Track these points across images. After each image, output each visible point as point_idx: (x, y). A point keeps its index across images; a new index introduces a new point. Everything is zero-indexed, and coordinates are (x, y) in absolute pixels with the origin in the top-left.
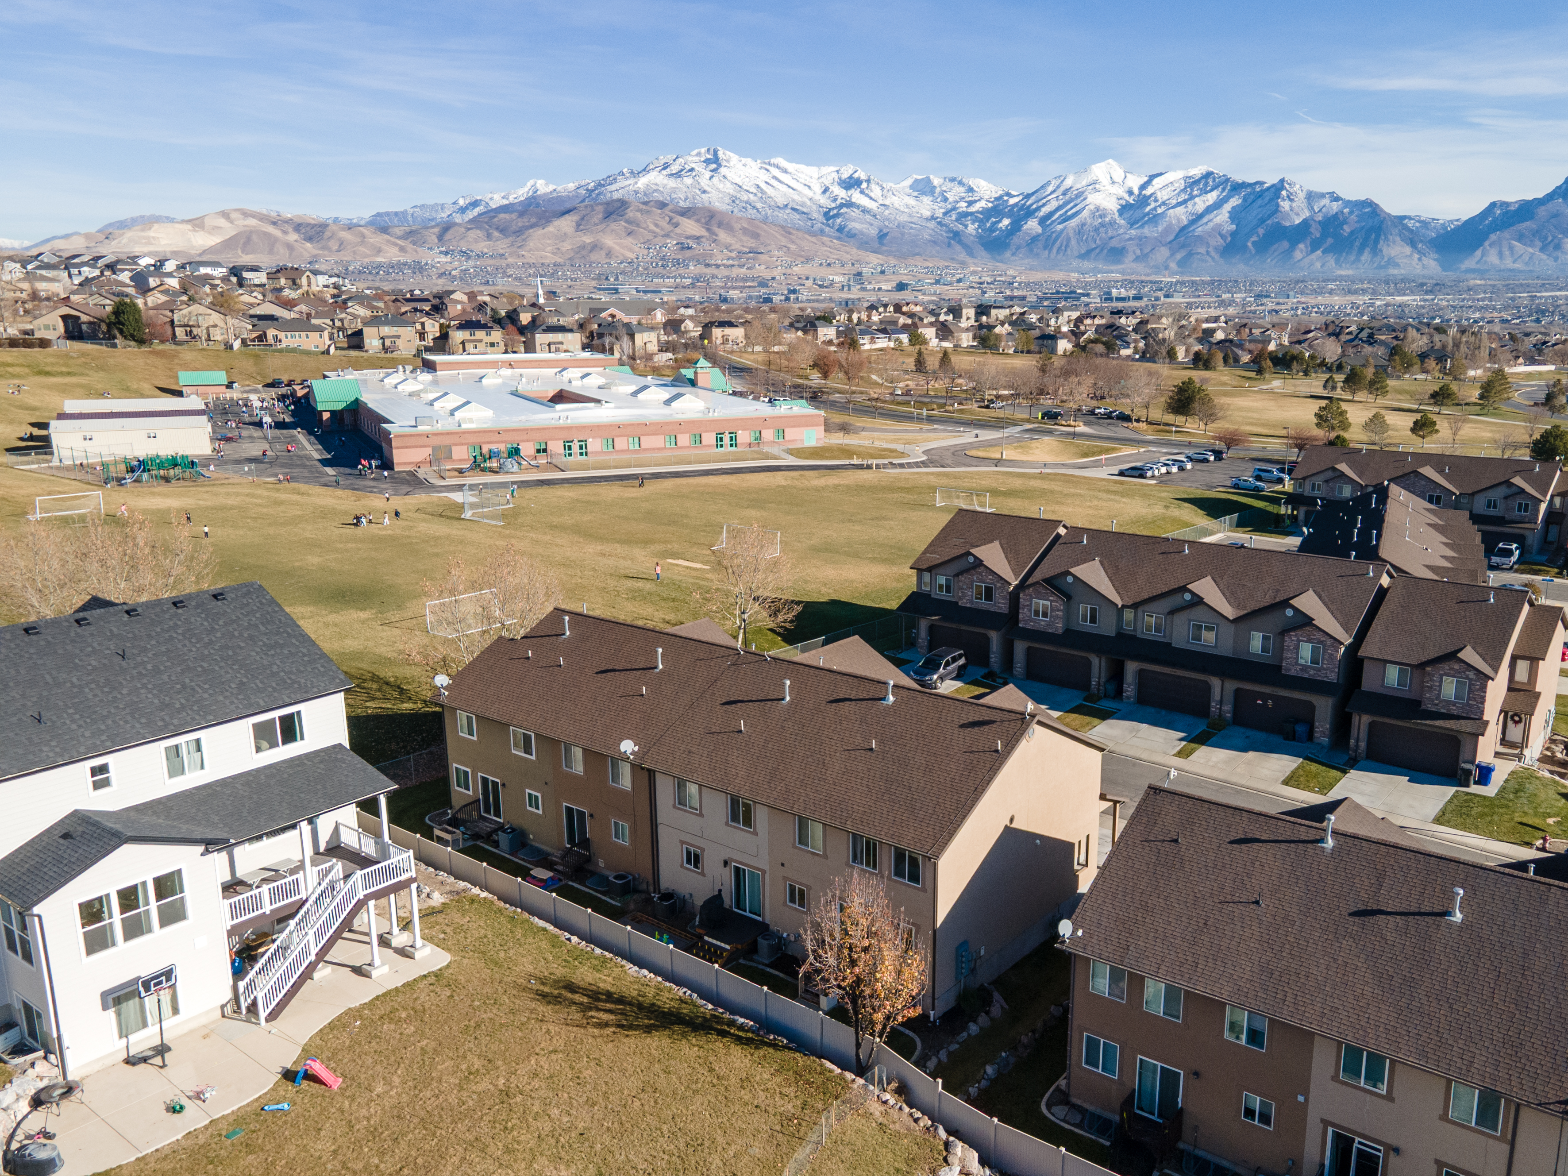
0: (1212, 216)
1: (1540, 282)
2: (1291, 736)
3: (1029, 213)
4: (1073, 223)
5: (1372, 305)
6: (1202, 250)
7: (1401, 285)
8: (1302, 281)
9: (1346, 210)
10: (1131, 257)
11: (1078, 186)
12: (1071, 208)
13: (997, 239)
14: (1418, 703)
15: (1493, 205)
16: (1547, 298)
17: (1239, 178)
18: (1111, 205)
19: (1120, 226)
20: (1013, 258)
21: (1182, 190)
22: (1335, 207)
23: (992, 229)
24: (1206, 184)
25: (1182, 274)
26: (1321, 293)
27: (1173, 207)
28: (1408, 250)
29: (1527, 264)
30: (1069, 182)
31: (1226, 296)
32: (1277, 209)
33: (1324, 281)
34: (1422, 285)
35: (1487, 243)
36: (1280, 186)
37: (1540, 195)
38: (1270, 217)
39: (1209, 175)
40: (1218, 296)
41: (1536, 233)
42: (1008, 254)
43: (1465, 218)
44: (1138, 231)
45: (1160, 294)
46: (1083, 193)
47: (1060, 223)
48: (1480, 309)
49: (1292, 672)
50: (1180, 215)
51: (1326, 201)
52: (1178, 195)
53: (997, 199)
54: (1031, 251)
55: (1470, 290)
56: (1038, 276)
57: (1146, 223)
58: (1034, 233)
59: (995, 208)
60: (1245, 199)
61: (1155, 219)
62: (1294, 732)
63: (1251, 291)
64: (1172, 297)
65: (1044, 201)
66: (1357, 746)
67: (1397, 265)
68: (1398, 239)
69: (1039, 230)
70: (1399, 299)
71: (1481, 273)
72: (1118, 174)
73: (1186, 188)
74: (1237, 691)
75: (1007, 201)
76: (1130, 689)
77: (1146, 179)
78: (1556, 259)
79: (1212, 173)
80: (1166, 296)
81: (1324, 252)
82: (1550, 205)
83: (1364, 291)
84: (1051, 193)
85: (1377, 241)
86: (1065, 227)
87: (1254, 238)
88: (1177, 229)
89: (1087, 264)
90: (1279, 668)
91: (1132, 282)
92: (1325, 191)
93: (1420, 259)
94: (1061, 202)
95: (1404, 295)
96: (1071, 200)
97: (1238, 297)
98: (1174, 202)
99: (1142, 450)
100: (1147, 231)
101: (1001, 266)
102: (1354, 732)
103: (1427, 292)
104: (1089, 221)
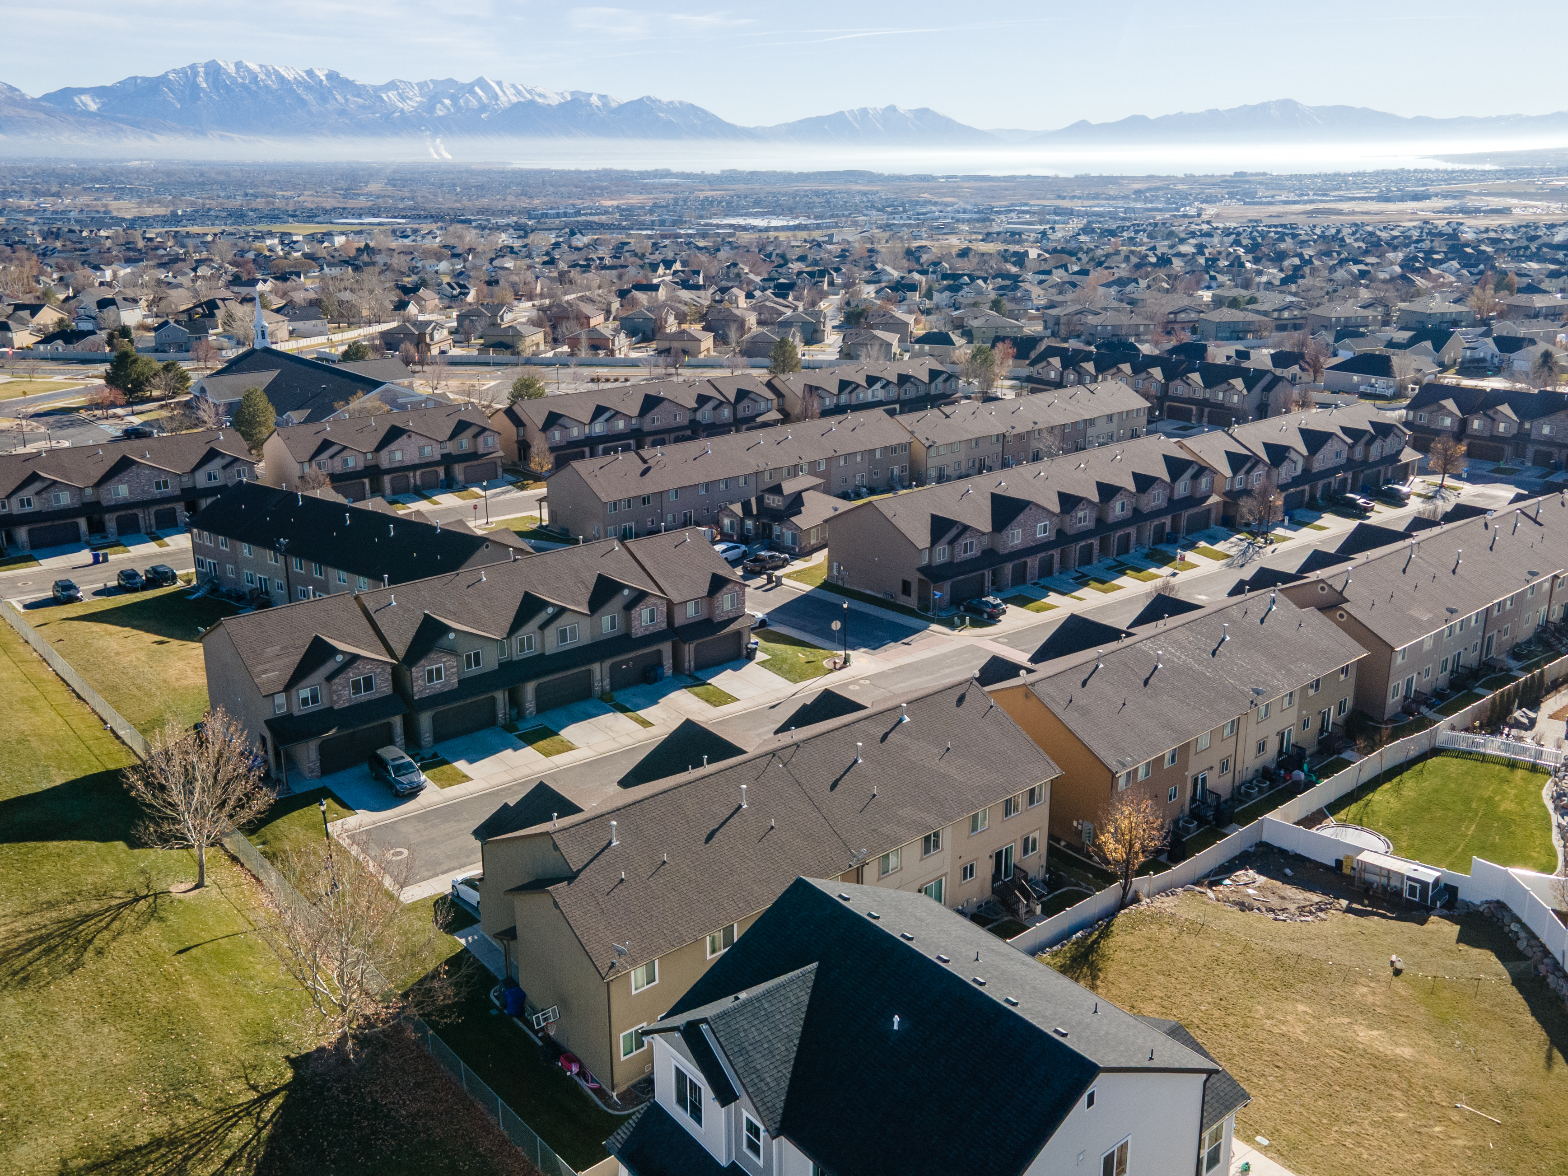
14: (711, 621)
49: (640, 635)
66: (690, 665)
90: (629, 635)
102: (687, 658)
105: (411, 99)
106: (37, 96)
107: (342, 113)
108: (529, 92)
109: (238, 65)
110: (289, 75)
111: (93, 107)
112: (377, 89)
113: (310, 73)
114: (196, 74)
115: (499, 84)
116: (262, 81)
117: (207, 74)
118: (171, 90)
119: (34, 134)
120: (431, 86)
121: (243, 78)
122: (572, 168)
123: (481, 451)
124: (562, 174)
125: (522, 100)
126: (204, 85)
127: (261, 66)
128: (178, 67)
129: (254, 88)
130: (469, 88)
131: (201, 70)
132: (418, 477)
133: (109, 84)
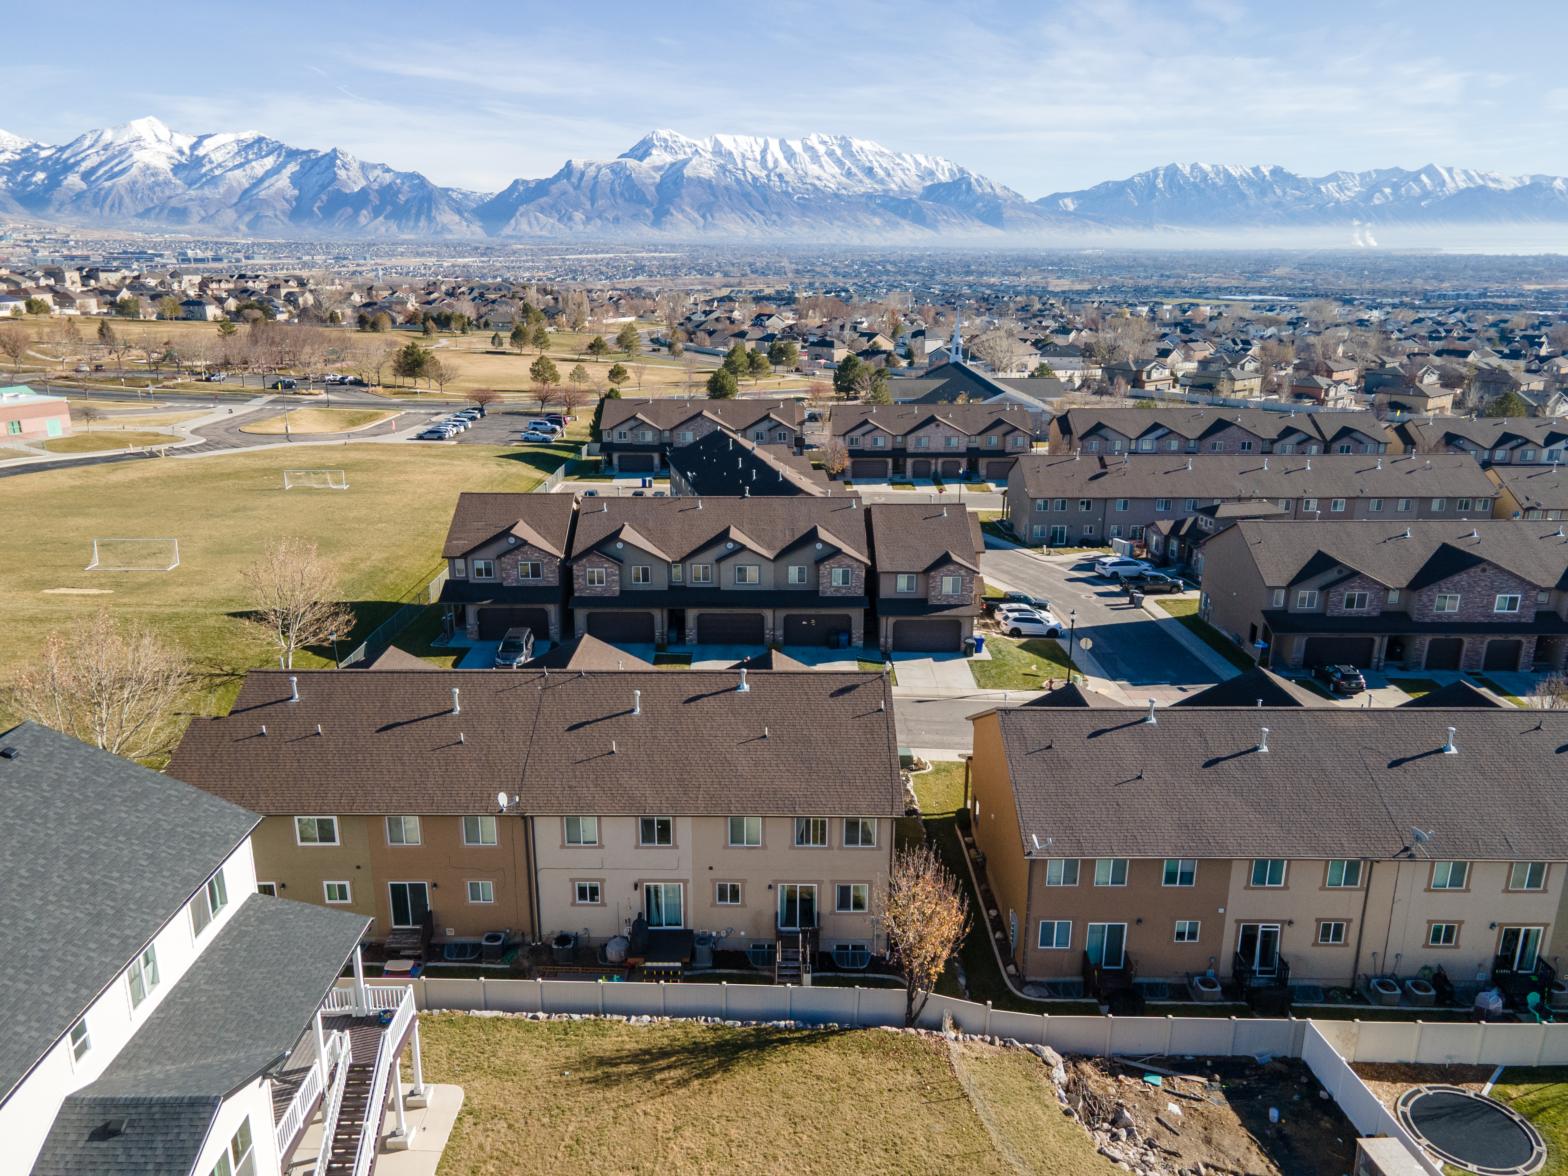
0: (273, 180)
1: (565, 247)
2: (836, 645)
3: (68, 168)
4: (123, 180)
5: (441, 266)
6: (270, 213)
7: (459, 248)
8: (374, 245)
9: (398, 181)
10: (194, 219)
11: (120, 142)
12: (117, 165)
13: (32, 193)
14: (925, 600)
15: (516, 182)
16: (573, 260)
17: (293, 145)
18: (163, 165)
19: (176, 186)
20: (57, 215)
21: (237, 153)
22: (388, 178)
23: (26, 182)
24: (260, 149)
25: (255, 235)
26: (393, 256)
27: (229, 170)
28: (457, 218)
29: (551, 232)
30: (108, 136)
31: (306, 258)
32: (335, 178)
33: (393, 244)
34: (477, 248)
35: (518, 214)
36: (333, 156)
37: (550, 176)
38: (329, 184)
39: (260, 140)
40: (299, 258)
41: (553, 207)
42: (51, 210)
43: (497, 192)
44: (199, 192)
45: (240, 256)
46: (127, 149)
47: (106, 180)
48: (528, 269)
49: (828, 594)
50: (240, 178)
51: (378, 172)
52: (234, 157)
53: (23, 151)
54: (79, 208)
55: (515, 253)
56: (95, 235)
57: (205, 184)
58: (78, 189)
59: (23, 161)
60: (302, 166)
61: (214, 181)
62: (838, 641)
63: (329, 253)
64: (253, 258)
65: (83, 155)
66: (886, 642)
67: (450, 231)
68: (447, 208)
69: (84, 186)
70: (461, 261)
71: (519, 239)
72: (164, 132)
73: (239, 152)
74: (787, 619)
75: (37, 153)
76: (691, 632)
77: (195, 140)
78: (571, 228)
79: (264, 138)
80: (247, 258)
81: (386, 218)
82: (558, 185)
83: (431, 254)
84: (89, 147)
85: (429, 210)
86: (114, 185)
87: (319, 204)
88: (240, 192)
89: (148, 224)
90: (817, 592)
91: (206, 243)
92: (376, 162)
93: (468, 226)
94: (103, 158)
95: (464, 257)
96: (114, 157)
97: (319, 258)
98: (231, 165)
99: (403, 413)
100: (207, 192)
101: (46, 223)
102: (883, 632)
103: (482, 255)
104: (141, 179)
105: (1349, 189)
106: (1033, 201)
107: (1278, 205)
108: (1482, 177)
109: (1194, 167)
110: (1235, 173)
111: (1071, 207)
112: (1318, 181)
113: (1256, 170)
114: (1156, 176)
115: (1450, 170)
116: (1211, 179)
117: (1165, 175)
118: (1132, 190)
119: (1024, 231)
120: (1374, 176)
121: (1195, 178)
122: (1509, 253)
123: (1008, 449)
124: (1490, 259)
125: (1472, 185)
126: (1161, 186)
127: (1213, 166)
128: (1143, 171)
129: (1202, 186)
130: (1415, 177)
131: (1162, 172)
132: (939, 465)
133: (1086, 189)
